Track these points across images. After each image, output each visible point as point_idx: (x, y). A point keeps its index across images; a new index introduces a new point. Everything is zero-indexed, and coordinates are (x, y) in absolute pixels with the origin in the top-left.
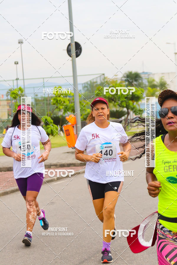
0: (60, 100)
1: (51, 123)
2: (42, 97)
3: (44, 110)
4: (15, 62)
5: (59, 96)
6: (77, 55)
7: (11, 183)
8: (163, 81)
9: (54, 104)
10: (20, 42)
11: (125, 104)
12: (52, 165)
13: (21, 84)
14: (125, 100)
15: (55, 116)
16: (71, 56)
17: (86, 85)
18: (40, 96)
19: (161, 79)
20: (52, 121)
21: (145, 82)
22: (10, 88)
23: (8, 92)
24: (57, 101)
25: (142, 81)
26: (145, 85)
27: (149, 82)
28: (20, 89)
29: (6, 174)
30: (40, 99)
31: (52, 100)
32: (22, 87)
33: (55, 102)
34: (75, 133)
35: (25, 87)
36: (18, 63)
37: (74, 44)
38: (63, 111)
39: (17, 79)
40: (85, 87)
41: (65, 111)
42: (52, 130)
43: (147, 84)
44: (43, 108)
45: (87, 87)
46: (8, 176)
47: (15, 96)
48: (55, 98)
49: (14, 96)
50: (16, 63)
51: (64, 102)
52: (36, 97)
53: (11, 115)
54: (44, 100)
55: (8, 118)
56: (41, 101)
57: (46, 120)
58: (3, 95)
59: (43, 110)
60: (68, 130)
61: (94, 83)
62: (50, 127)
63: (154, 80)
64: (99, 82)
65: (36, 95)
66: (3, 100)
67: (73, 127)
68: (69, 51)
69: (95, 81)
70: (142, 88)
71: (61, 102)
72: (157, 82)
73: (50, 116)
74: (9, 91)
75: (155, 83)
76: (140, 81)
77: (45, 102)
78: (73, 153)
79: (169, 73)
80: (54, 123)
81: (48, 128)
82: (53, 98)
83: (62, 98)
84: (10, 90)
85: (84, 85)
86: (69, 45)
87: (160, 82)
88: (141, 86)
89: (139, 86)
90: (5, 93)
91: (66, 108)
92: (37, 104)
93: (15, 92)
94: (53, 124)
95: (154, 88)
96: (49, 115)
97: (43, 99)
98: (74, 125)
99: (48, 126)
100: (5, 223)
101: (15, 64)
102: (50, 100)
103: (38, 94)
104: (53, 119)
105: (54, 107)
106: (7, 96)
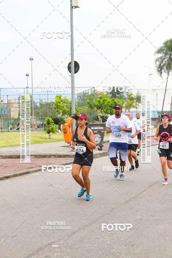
0: (60, 105)
1: (52, 123)
2: (45, 103)
3: (47, 113)
5: (60, 103)
6: (76, 72)
7: (20, 168)
8: (139, 95)
9: (55, 108)
10: (31, 59)
11: (109, 111)
12: (52, 156)
14: (110, 108)
15: (55, 117)
16: (70, 72)
17: (80, 95)
19: (138, 94)
21: (125, 95)
24: (58, 106)
25: (123, 94)
26: (125, 97)
27: (128, 95)
33: (56, 106)
34: (71, 132)
35: (33, 94)
36: (28, 75)
37: (73, 63)
38: (61, 114)
39: (27, 88)
40: (79, 96)
41: (63, 114)
42: (52, 128)
43: (127, 97)
45: (81, 97)
46: (17, 162)
48: (57, 104)
50: (27, 75)
51: (63, 107)
54: (47, 105)
55: (19, 117)
56: (45, 105)
57: (48, 120)
58: (15, 99)
59: (46, 112)
60: (66, 129)
61: (86, 93)
63: (132, 94)
64: (90, 93)
65: (41, 101)
66: (15, 103)
67: (70, 127)
68: (69, 68)
69: (87, 92)
70: (123, 99)
71: (61, 107)
72: (134, 96)
73: (51, 117)
75: (133, 96)
76: (122, 94)
77: (48, 106)
78: (68, 147)
79: (144, 89)
80: (54, 123)
81: (50, 127)
82: (55, 104)
83: (61, 104)
85: (78, 95)
86: (70, 63)
87: (137, 96)
88: (122, 98)
89: (121, 98)
90: (17, 97)
91: (64, 112)
92: (41, 108)
95: (132, 100)
98: (70, 125)
99: (50, 125)
100: (15, 199)
101: (26, 75)
102: (52, 105)
103: (42, 100)
104: (53, 120)
105: (55, 110)
106: (19, 100)
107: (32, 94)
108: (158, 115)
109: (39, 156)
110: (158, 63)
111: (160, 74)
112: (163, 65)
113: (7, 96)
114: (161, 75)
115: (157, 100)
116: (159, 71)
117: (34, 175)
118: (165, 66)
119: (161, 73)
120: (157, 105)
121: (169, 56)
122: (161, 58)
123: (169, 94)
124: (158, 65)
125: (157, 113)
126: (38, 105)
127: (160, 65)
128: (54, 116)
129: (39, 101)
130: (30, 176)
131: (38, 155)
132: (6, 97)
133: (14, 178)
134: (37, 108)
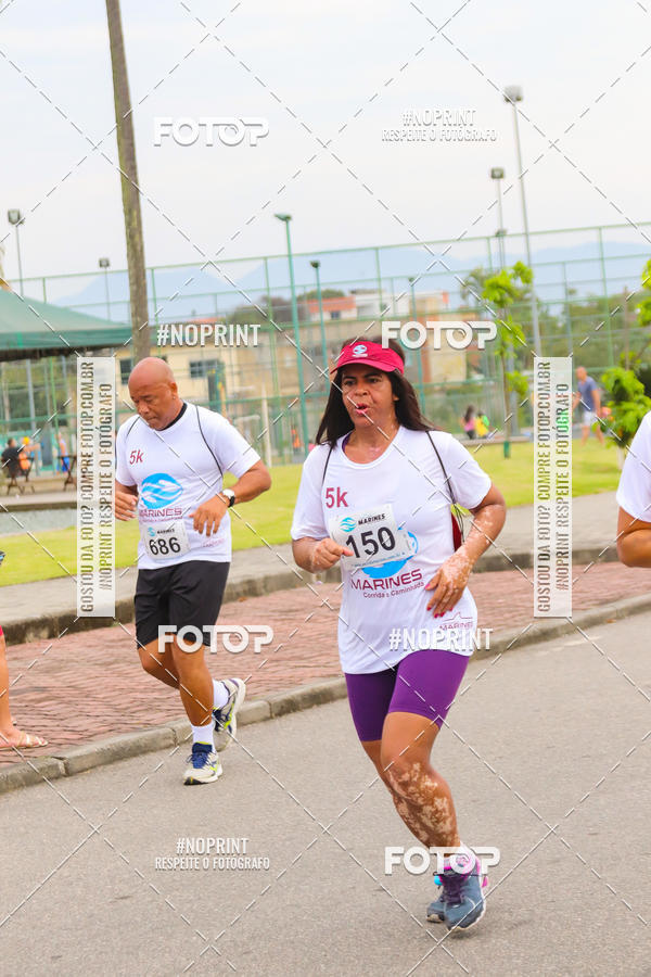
1: (637, 392)
2: (590, 301)
3: (602, 349)
4: (493, 171)
7: (507, 615)
9: (647, 323)
10: (513, 98)
13: (515, 251)
18: (582, 296)
20: (640, 386)
22: (472, 267)
23: (466, 285)
28: (521, 272)
29: (483, 581)
30: (585, 304)
31: (639, 310)
32: (525, 263)
35: (534, 261)
39: (500, 234)
44: (599, 340)
46: (491, 590)
47: (501, 295)
49: (497, 295)
50: (497, 175)
52: (571, 299)
53: (477, 365)
54: (601, 308)
55: (468, 376)
56: (589, 311)
57: (617, 381)
58: (445, 294)
59: (596, 344)
62: (632, 410)
65: (571, 292)
66: (448, 313)
73: (631, 368)
74: (472, 279)
77: (606, 314)
80: (646, 394)
81: (625, 412)
82: (644, 302)
84: (475, 275)
90: (453, 286)
92: (574, 324)
93: (502, 282)
94: (642, 397)
96: (628, 363)
97: (596, 304)
99: (626, 405)
100: (500, 758)
101: (493, 177)
102: (631, 309)
103: (577, 287)
104: (641, 379)
105: (637, 333)
106: (464, 296)
107: (529, 265)
109: (587, 556)
113: (411, 280)
117: (575, 646)
126: (556, 311)
128: (643, 361)
129: (558, 294)
130: (559, 649)
131: (583, 551)
132: (402, 288)
133: (483, 662)
134: (554, 328)
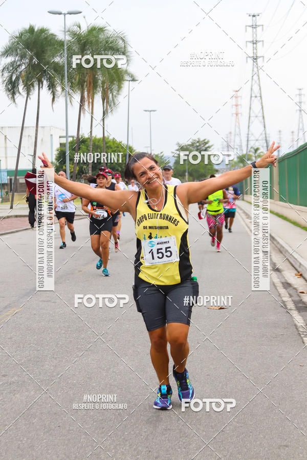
108: (9, 177)
110: (6, 74)
111: (10, 96)
112: (17, 78)
114: (13, 98)
115: (6, 148)
116: (10, 91)
118: (21, 81)
119: (14, 94)
120: (6, 157)
121: (27, 61)
122: (12, 64)
123: (29, 136)
124: (8, 78)
125: (6, 174)
127: (11, 78)
